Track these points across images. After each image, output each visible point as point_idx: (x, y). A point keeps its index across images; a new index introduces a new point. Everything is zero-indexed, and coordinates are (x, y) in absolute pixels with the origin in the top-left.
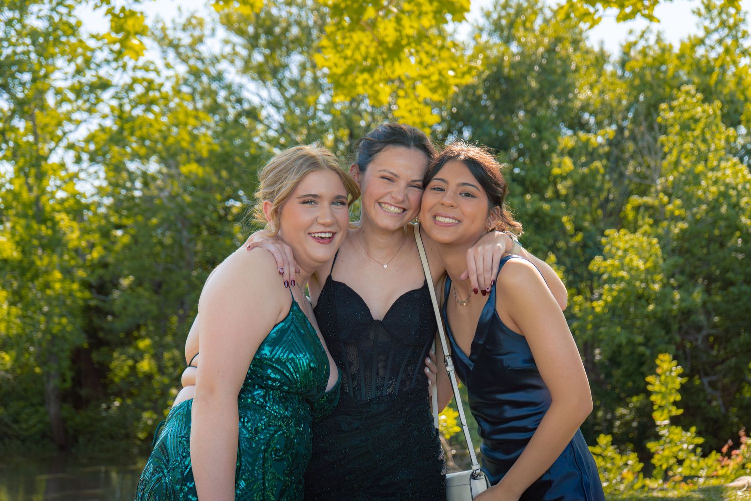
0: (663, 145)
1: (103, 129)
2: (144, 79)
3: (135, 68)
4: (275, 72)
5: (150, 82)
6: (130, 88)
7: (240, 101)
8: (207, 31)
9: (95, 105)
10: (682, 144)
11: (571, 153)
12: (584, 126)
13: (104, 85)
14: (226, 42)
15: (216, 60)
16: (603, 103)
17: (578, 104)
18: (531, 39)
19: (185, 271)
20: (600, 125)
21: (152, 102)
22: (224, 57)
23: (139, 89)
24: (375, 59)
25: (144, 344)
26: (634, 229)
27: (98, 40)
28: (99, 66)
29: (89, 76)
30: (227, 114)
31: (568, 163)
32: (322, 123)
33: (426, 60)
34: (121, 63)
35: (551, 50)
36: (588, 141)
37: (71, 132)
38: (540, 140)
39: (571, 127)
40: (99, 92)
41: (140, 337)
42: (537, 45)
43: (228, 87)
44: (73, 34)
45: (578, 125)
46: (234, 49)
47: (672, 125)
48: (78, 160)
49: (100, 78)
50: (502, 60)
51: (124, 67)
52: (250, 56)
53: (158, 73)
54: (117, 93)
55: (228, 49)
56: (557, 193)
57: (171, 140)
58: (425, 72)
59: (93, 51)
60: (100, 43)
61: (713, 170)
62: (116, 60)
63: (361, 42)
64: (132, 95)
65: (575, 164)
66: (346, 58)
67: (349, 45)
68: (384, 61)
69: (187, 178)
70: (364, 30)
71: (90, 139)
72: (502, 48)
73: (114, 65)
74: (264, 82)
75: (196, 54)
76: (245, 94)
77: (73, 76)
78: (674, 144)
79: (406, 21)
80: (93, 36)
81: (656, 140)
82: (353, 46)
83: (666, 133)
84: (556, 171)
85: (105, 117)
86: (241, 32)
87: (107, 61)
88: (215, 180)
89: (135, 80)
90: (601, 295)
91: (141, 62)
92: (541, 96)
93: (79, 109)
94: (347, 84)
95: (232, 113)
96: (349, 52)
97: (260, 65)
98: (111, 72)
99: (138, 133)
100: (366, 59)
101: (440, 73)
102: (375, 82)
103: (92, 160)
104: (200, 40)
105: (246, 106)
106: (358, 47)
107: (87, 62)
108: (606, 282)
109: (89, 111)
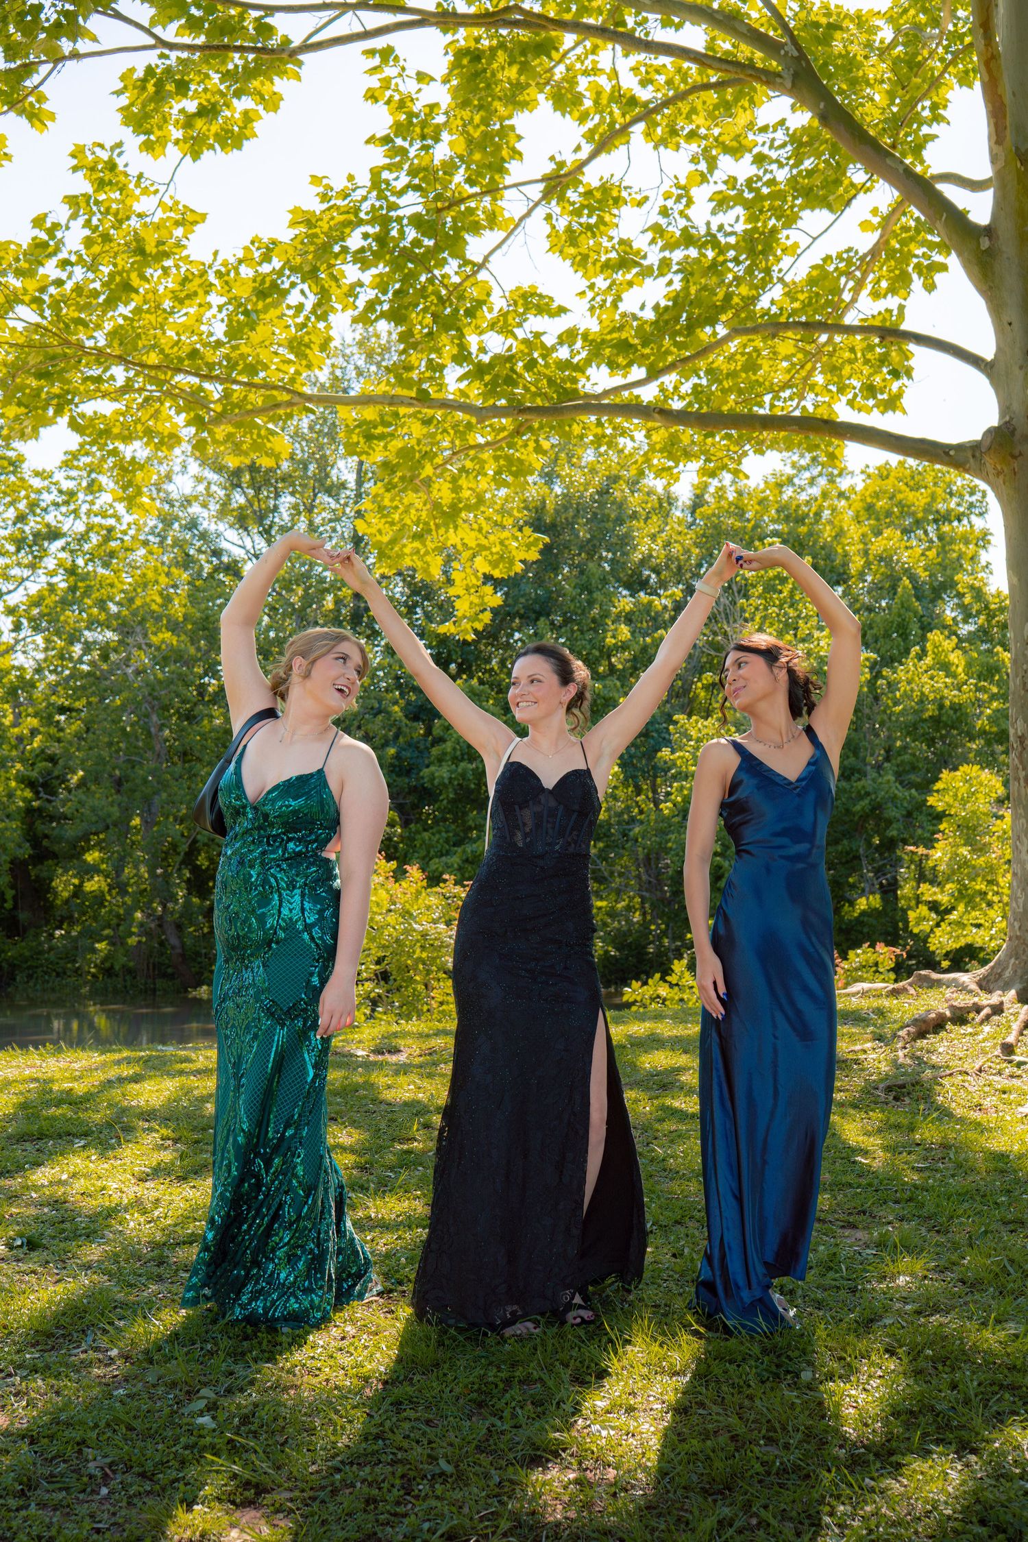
0: (743, 610)
1: (52, 588)
2: (101, 526)
3: (88, 513)
4: (260, 518)
5: (110, 530)
6: (83, 538)
7: (217, 553)
8: (177, 468)
9: (41, 558)
10: (766, 609)
11: (629, 619)
12: (644, 585)
13: (54, 535)
14: (199, 479)
15: (187, 501)
16: (669, 558)
17: (637, 556)
18: (579, 478)
19: (152, 765)
20: (663, 584)
21: (112, 554)
22: (196, 498)
23: (95, 539)
24: (426, 524)
25: (92, 857)
26: (707, 714)
27: (44, 479)
28: (45, 510)
29: (32, 525)
30: (201, 567)
31: (624, 632)
32: (322, 580)
33: (486, 527)
34: (72, 507)
35: (604, 492)
36: (650, 603)
37: (10, 592)
38: (591, 603)
39: (628, 586)
40: (46, 544)
41: (89, 849)
42: (587, 484)
43: (204, 536)
44: (14, 473)
45: (636, 584)
46: (208, 488)
47: (754, 586)
48: (17, 627)
49: (48, 525)
50: (544, 502)
51: (75, 512)
52: (228, 496)
53: (118, 519)
54: (68, 544)
55: (201, 488)
56: (612, 667)
57: (138, 602)
58: (485, 542)
59: (39, 492)
60: (46, 483)
61: (803, 640)
62: (66, 503)
63: (411, 504)
64: (86, 547)
65: (633, 633)
66: (392, 524)
67: (397, 507)
68: (437, 526)
69: (158, 649)
70: (416, 491)
71: (37, 601)
72: (546, 489)
73: (64, 509)
74: (246, 529)
75: (162, 495)
76: (224, 545)
77: (14, 524)
78: (757, 609)
79: (463, 482)
80: (37, 474)
81: (734, 603)
82: (402, 508)
83: (747, 597)
84: (610, 641)
85: (52, 574)
86: (219, 469)
87: (57, 505)
88: (192, 650)
89: (90, 528)
90: (668, 794)
91: (96, 508)
92: (591, 548)
93: (19, 564)
94: (392, 554)
95: (207, 568)
96: (396, 517)
97: (240, 508)
98: (60, 518)
99: (95, 595)
100: (417, 523)
101: (502, 543)
102: (427, 553)
103: (36, 629)
104: (168, 478)
105: (225, 559)
106: (406, 511)
107: (33, 505)
108: (675, 778)
109: (33, 566)
